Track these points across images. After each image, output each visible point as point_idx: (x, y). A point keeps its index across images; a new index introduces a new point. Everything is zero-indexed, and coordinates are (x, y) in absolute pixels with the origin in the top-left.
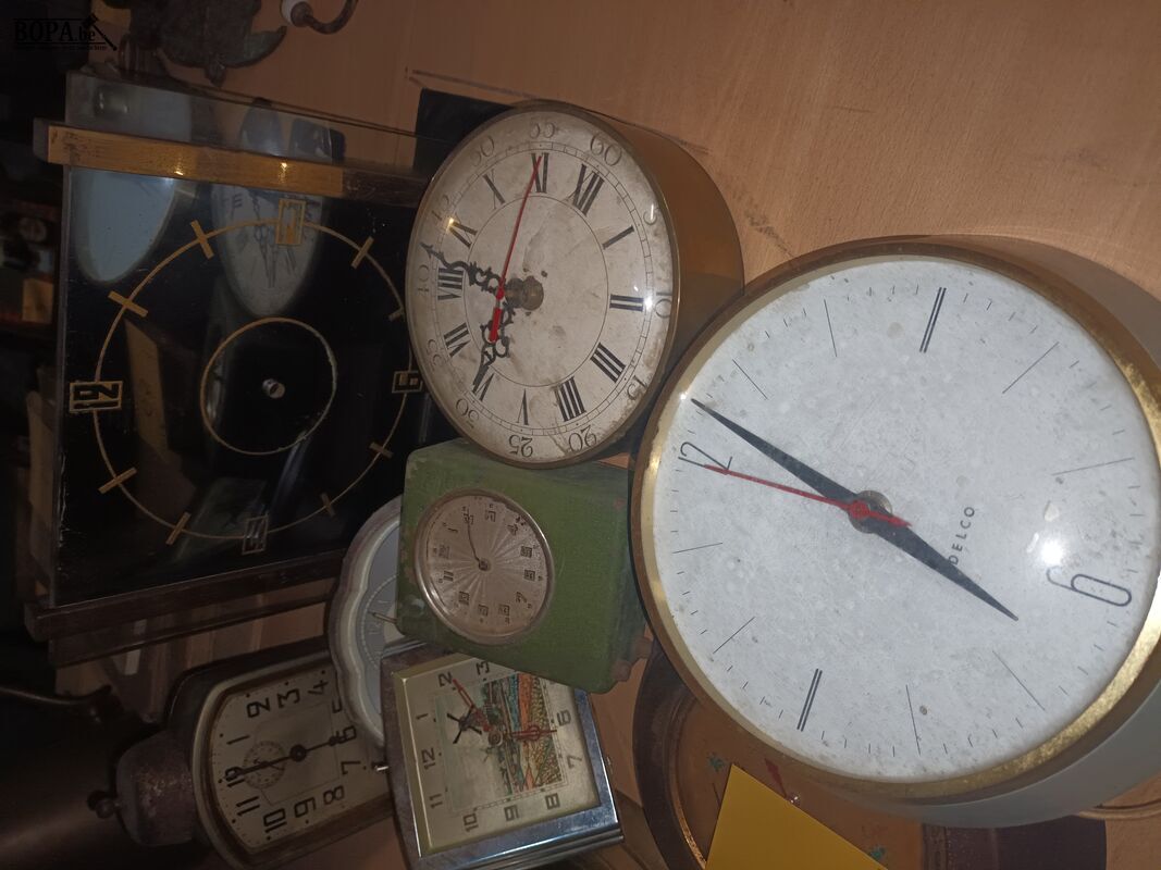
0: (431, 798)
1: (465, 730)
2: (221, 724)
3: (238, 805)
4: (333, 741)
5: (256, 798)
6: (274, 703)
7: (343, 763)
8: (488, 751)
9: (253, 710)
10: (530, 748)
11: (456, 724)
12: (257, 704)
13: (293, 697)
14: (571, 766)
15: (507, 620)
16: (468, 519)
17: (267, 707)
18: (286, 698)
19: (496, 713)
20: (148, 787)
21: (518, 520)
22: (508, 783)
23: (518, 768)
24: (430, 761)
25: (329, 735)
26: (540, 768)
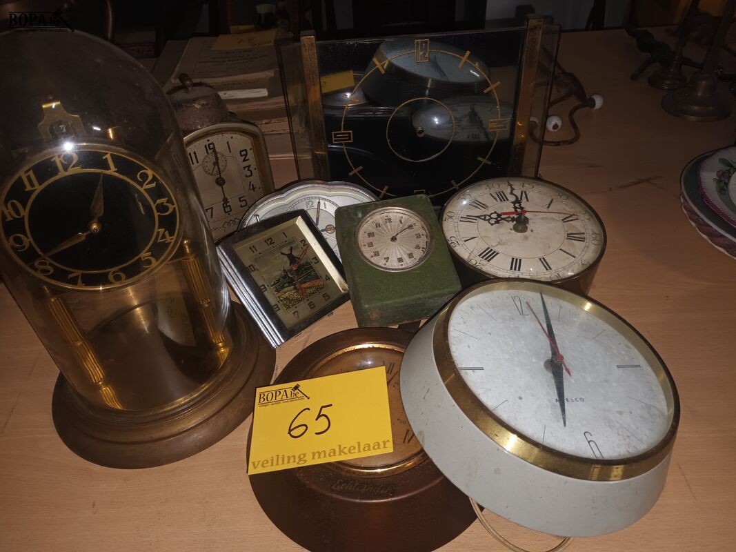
0: (253, 246)
1: (288, 257)
2: (236, 136)
3: (195, 153)
4: (225, 200)
5: (198, 162)
6: (246, 164)
7: (212, 208)
8: (284, 271)
9: (244, 153)
10: (293, 291)
11: (289, 252)
12: (246, 155)
13: (249, 173)
14: (294, 313)
15: (372, 257)
16: (410, 227)
17: (244, 160)
18: (248, 170)
19: (301, 271)
20: (211, 102)
21: (423, 248)
22: (275, 284)
23: (283, 287)
24: (269, 243)
25: (228, 198)
26: (287, 299)
